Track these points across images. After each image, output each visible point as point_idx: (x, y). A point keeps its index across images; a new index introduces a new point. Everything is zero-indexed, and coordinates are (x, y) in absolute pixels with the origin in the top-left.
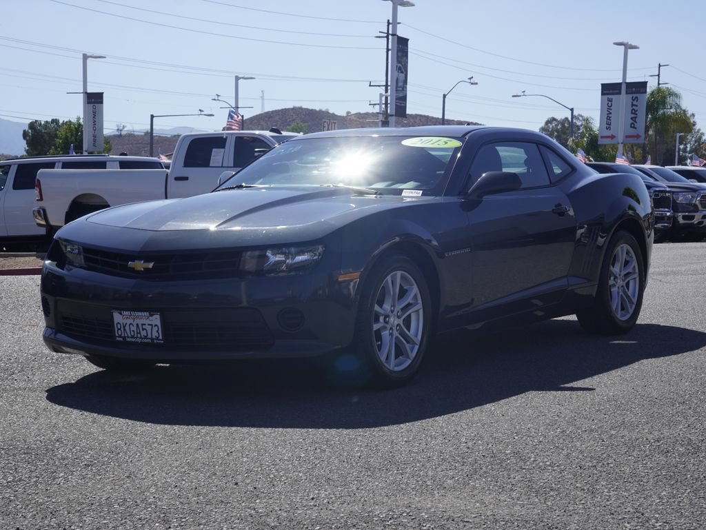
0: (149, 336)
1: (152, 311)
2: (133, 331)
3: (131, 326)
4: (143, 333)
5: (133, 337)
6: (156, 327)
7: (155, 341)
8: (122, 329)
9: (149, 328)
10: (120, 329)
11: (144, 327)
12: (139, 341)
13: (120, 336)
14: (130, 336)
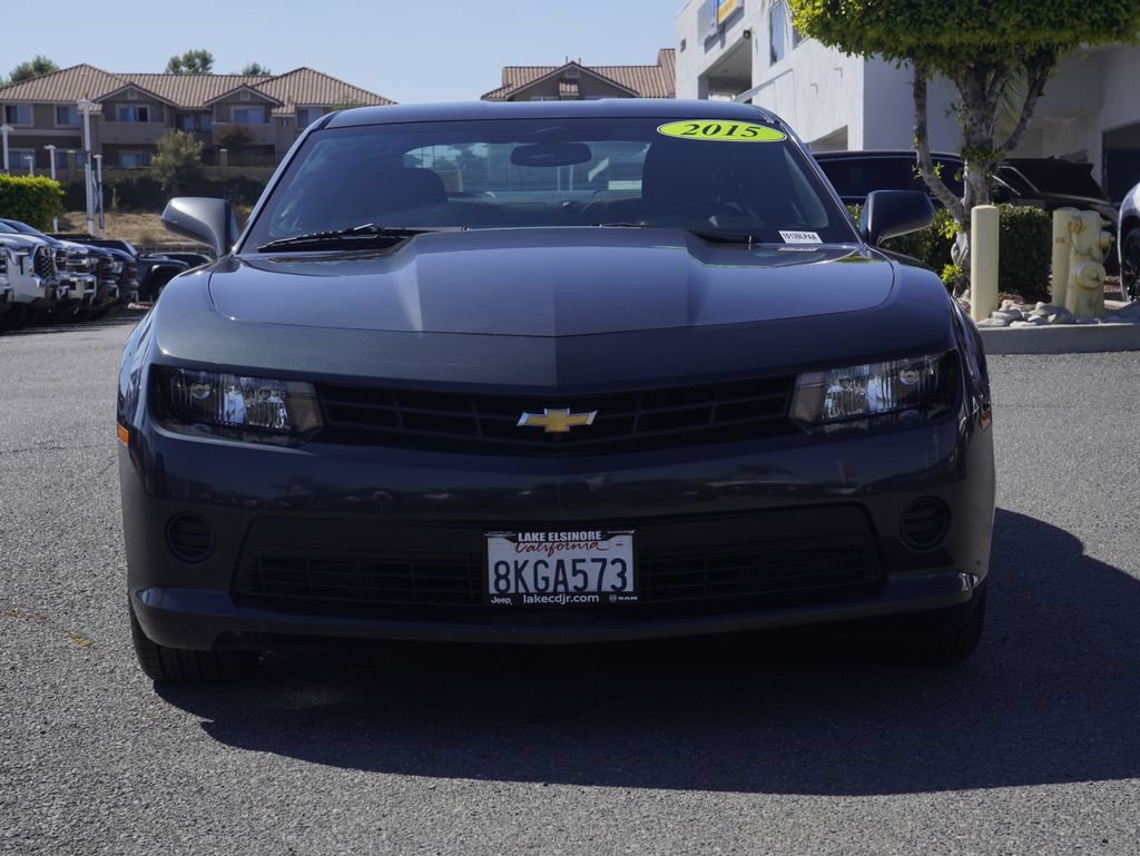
0: (592, 586)
1: (608, 528)
2: (546, 579)
3: (541, 566)
4: (578, 581)
5: (541, 593)
6: (618, 567)
7: (613, 598)
8: (512, 577)
9: (593, 570)
10: (505, 577)
11: (579, 566)
12: (563, 600)
13: (502, 594)
14: (532, 589)
